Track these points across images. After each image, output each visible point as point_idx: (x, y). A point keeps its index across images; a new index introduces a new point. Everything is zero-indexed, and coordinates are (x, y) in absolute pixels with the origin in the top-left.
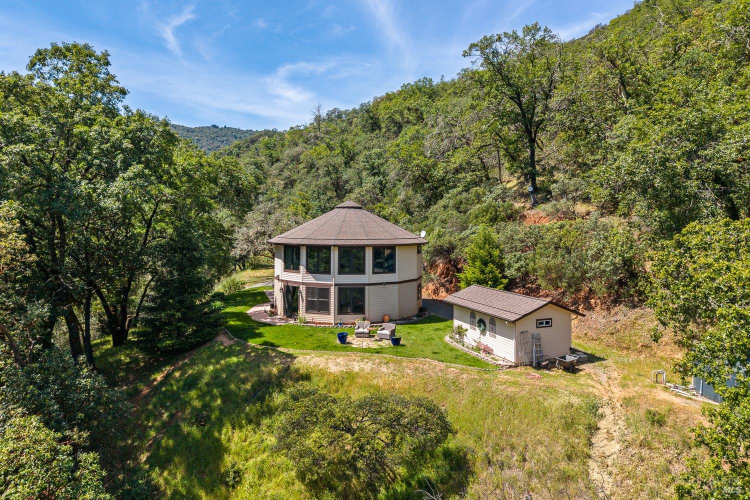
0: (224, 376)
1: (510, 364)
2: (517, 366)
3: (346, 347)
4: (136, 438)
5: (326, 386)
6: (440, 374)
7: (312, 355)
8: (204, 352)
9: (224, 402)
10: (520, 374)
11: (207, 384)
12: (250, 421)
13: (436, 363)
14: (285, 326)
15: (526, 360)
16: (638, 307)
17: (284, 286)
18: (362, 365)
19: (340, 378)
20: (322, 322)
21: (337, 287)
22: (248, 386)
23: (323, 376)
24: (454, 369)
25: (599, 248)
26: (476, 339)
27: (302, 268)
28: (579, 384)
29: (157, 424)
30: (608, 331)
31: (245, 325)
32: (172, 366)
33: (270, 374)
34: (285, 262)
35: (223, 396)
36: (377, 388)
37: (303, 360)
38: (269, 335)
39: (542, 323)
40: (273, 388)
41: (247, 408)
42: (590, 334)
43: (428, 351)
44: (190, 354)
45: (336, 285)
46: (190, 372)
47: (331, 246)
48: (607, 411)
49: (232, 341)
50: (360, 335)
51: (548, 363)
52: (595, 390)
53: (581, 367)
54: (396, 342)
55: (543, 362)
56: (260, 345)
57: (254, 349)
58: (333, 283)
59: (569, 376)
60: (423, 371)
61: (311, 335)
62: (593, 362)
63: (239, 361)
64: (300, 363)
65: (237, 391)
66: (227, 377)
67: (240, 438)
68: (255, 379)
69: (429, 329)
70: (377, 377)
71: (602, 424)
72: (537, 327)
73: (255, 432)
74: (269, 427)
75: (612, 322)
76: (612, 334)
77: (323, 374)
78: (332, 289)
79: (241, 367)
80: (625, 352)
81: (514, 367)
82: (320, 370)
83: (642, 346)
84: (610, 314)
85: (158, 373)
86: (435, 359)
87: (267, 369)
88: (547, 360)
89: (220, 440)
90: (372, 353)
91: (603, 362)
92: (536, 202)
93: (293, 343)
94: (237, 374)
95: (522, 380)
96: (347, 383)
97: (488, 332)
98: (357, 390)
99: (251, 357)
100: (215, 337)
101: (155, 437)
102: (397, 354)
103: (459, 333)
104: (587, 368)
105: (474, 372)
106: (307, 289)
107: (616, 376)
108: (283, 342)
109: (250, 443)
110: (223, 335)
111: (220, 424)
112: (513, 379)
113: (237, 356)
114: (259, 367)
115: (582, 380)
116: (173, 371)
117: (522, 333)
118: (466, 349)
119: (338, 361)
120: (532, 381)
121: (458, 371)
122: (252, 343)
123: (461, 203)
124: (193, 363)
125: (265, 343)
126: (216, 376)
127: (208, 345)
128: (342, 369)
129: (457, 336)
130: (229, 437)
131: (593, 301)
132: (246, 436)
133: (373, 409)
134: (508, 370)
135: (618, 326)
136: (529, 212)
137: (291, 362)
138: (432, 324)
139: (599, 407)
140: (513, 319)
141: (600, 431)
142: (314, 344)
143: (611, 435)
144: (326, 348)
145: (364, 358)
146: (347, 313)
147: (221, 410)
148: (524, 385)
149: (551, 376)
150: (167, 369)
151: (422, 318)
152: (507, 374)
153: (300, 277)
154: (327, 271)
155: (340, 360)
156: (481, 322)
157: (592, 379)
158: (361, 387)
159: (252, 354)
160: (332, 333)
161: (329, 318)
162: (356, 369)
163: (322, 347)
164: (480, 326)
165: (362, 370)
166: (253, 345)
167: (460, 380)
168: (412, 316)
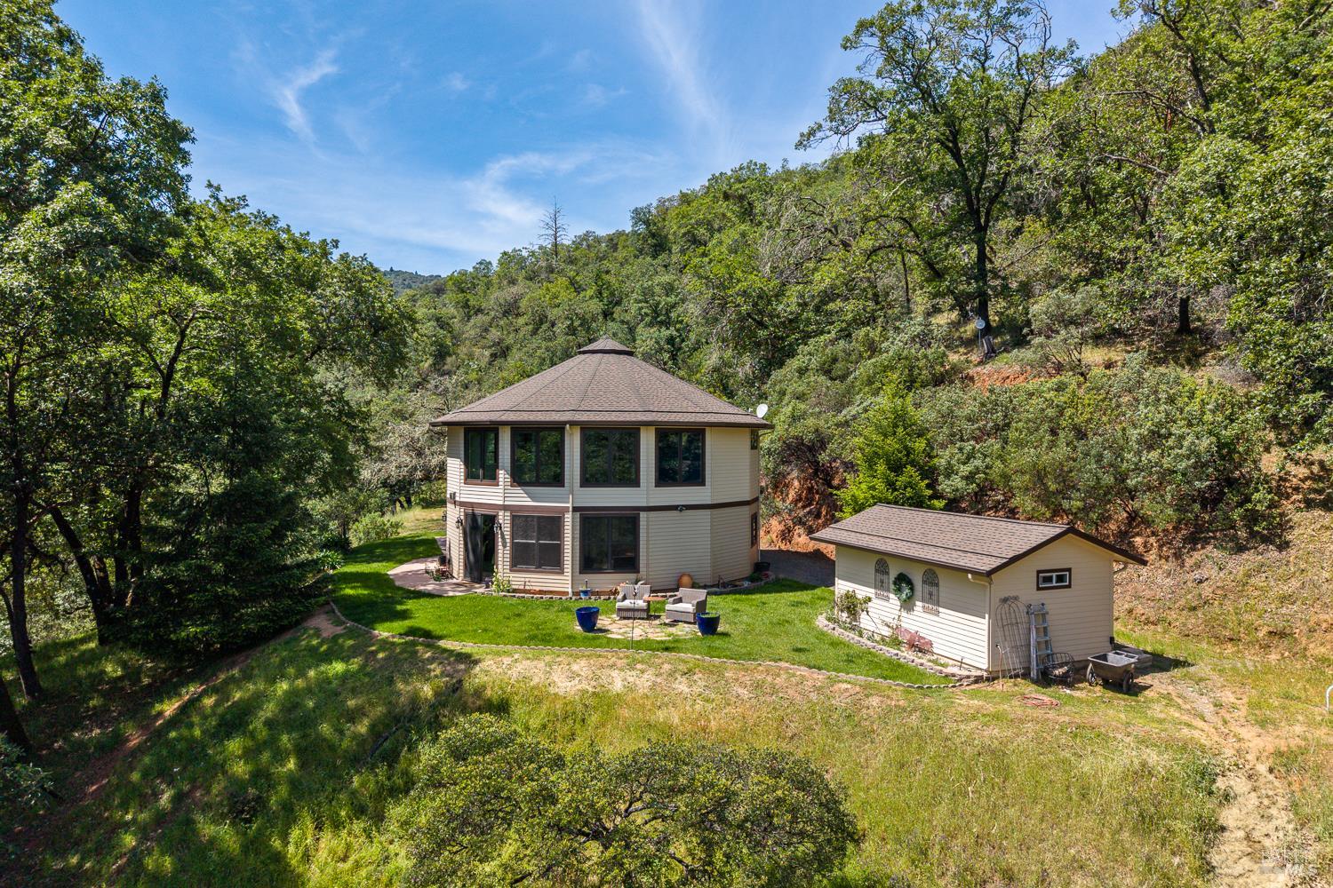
0: (311, 704)
1: (979, 673)
2: (994, 679)
3: (594, 638)
4: (90, 851)
5: (544, 727)
6: (813, 696)
7: (516, 656)
8: (275, 653)
9: (302, 765)
10: (1007, 697)
11: (269, 724)
12: (359, 811)
13: (804, 671)
14: (463, 598)
15: (1014, 663)
16: (1248, 549)
17: (466, 515)
18: (631, 676)
19: (580, 707)
20: (544, 589)
21: (578, 514)
22: (362, 728)
23: (539, 701)
24: (846, 686)
25: (1156, 420)
26: (888, 620)
27: (503, 475)
28: (1153, 720)
29: (144, 816)
30: (1182, 602)
31: (377, 597)
32: (201, 685)
33: (415, 700)
34: (466, 463)
35: (301, 752)
36: (667, 730)
37: (494, 667)
38: (422, 615)
39: (1049, 579)
40: (418, 731)
41: (356, 779)
42: (1140, 610)
43: (782, 645)
44: (247, 658)
45: (575, 509)
46: (238, 696)
47: (565, 423)
48: (1239, 784)
49: (339, 628)
50: (627, 614)
51: (1068, 671)
52: (1196, 734)
53: (1141, 680)
54: (708, 626)
55: (1054, 667)
56: (400, 634)
57: (385, 645)
58: (570, 505)
59: (1121, 700)
60: (774, 690)
61: (519, 615)
62: (1168, 670)
63: (347, 671)
64: (487, 672)
65: (335, 738)
66: (317, 707)
67: (332, 852)
68: (380, 710)
69: (780, 602)
70: (667, 705)
71: (1229, 816)
72: (1039, 589)
73: (369, 836)
74: (405, 824)
75: (1190, 584)
76: (1194, 609)
77: (538, 697)
78: (568, 517)
79: (350, 684)
80: (1230, 649)
81: (988, 679)
82: (532, 688)
83: (1270, 633)
84: (1182, 566)
85: (170, 698)
86: (800, 663)
87: (409, 688)
88: (1066, 664)
89: (285, 857)
90: (653, 650)
91: (1192, 669)
92: (994, 352)
93: (475, 631)
94: (340, 698)
95: (1013, 708)
96: (594, 719)
97: (919, 604)
98: (618, 734)
99: (377, 661)
100: (304, 619)
101: (134, 848)
102: (712, 651)
103: (848, 608)
104: (1157, 683)
105: (897, 693)
106: (514, 518)
107: (1232, 699)
108: (454, 628)
109: (357, 865)
110: (323, 617)
111: (289, 816)
112: (991, 708)
113: (345, 660)
114: (391, 681)
115: (1157, 710)
116: (202, 695)
117: (1005, 600)
118: (869, 643)
119: (575, 667)
120: (1039, 713)
121: (858, 689)
122: (383, 631)
123: (835, 360)
124: (247, 676)
125: (412, 631)
126: (291, 704)
127: (288, 636)
128: (585, 686)
129: (845, 615)
130: (307, 849)
131: (1138, 540)
132: (348, 847)
133: (656, 782)
134: (973, 687)
135: (1207, 590)
136: (979, 369)
137: (467, 671)
138: (784, 594)
139: (1217, 775)
140: (987, 568)
141: (1226, 834)
142: (522, 632)
143: (1257, 845)
144: (549, 641)
145: (636, 662)
146: (600, 571)
147: (294, 783)
148: (1021, 721)
149: (1080, 700)
150: (193, 689)
151: (763, 583)
152: (973, 695)
153: (499, 494)
154: (558, 480)
155: (580, 666)
156: (902, 581)
157: (1179, 707)
158: (628, 728)
159: (381, 655)
160: (567, 609)
161: (562, 582)
162: (618, 686)
163: (541, 638)
164: (899, 590)
165: (630, 688)
166: (385, 634)
167: (864, 711)
168: (740, 580)
